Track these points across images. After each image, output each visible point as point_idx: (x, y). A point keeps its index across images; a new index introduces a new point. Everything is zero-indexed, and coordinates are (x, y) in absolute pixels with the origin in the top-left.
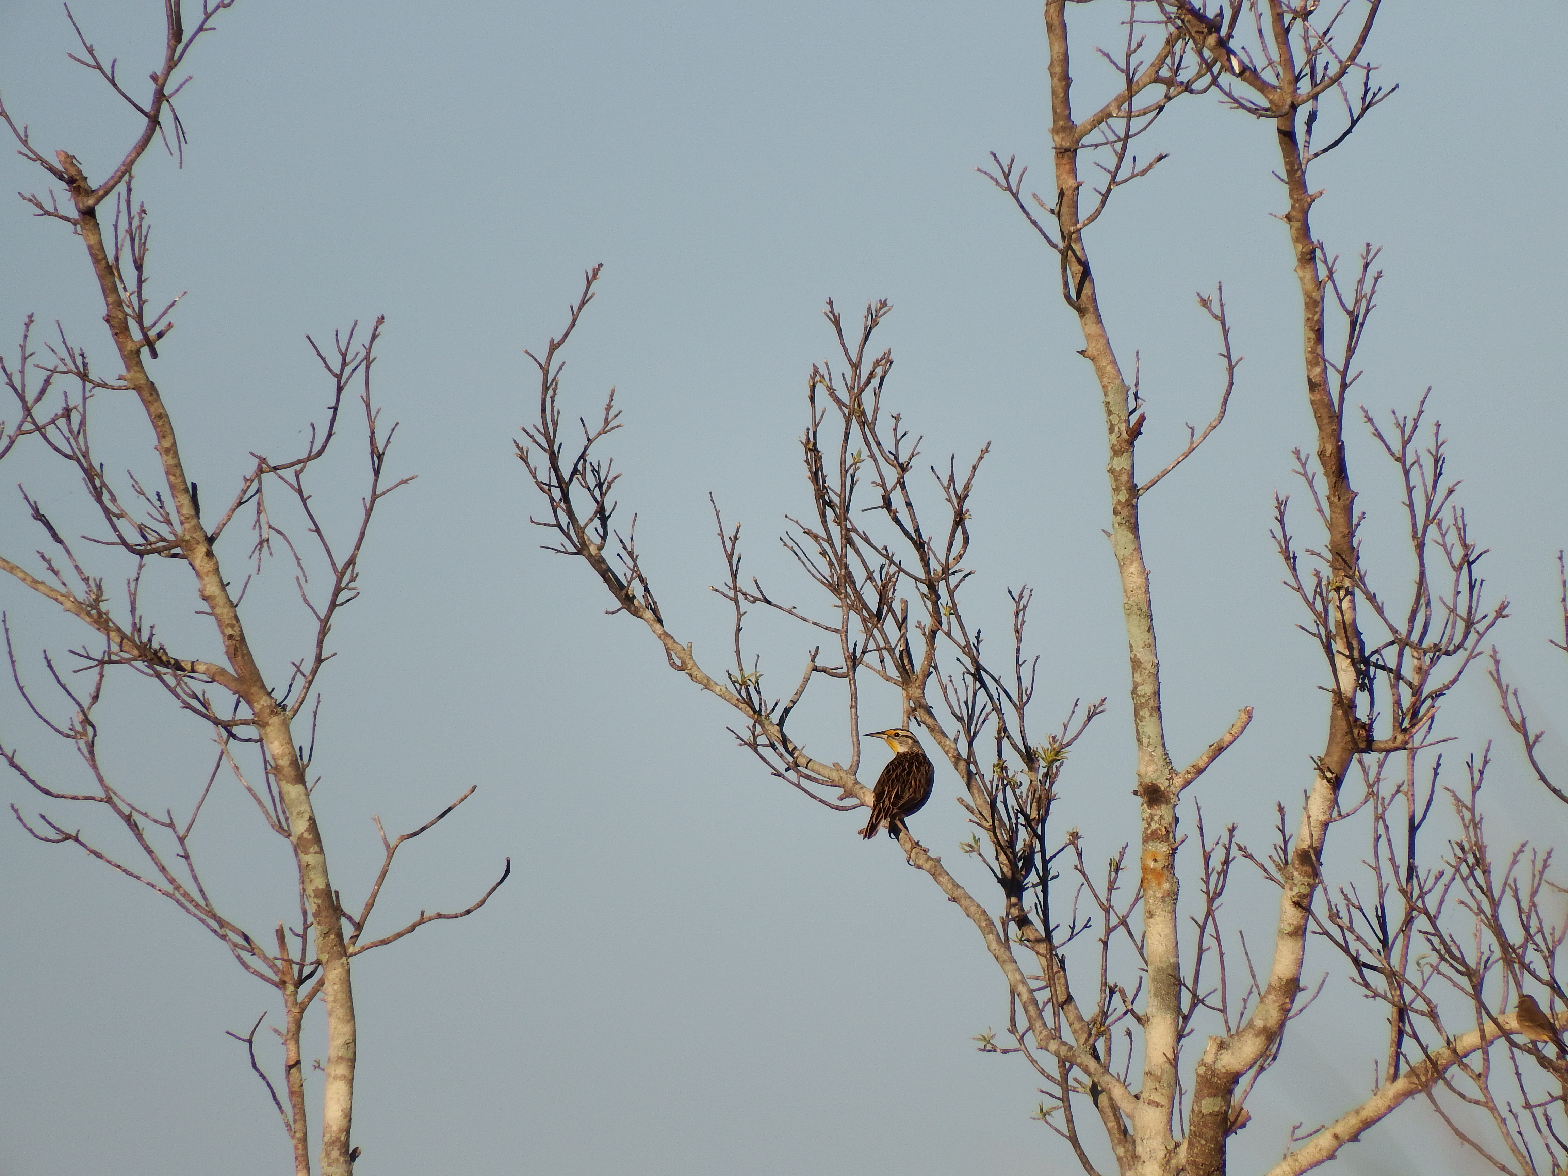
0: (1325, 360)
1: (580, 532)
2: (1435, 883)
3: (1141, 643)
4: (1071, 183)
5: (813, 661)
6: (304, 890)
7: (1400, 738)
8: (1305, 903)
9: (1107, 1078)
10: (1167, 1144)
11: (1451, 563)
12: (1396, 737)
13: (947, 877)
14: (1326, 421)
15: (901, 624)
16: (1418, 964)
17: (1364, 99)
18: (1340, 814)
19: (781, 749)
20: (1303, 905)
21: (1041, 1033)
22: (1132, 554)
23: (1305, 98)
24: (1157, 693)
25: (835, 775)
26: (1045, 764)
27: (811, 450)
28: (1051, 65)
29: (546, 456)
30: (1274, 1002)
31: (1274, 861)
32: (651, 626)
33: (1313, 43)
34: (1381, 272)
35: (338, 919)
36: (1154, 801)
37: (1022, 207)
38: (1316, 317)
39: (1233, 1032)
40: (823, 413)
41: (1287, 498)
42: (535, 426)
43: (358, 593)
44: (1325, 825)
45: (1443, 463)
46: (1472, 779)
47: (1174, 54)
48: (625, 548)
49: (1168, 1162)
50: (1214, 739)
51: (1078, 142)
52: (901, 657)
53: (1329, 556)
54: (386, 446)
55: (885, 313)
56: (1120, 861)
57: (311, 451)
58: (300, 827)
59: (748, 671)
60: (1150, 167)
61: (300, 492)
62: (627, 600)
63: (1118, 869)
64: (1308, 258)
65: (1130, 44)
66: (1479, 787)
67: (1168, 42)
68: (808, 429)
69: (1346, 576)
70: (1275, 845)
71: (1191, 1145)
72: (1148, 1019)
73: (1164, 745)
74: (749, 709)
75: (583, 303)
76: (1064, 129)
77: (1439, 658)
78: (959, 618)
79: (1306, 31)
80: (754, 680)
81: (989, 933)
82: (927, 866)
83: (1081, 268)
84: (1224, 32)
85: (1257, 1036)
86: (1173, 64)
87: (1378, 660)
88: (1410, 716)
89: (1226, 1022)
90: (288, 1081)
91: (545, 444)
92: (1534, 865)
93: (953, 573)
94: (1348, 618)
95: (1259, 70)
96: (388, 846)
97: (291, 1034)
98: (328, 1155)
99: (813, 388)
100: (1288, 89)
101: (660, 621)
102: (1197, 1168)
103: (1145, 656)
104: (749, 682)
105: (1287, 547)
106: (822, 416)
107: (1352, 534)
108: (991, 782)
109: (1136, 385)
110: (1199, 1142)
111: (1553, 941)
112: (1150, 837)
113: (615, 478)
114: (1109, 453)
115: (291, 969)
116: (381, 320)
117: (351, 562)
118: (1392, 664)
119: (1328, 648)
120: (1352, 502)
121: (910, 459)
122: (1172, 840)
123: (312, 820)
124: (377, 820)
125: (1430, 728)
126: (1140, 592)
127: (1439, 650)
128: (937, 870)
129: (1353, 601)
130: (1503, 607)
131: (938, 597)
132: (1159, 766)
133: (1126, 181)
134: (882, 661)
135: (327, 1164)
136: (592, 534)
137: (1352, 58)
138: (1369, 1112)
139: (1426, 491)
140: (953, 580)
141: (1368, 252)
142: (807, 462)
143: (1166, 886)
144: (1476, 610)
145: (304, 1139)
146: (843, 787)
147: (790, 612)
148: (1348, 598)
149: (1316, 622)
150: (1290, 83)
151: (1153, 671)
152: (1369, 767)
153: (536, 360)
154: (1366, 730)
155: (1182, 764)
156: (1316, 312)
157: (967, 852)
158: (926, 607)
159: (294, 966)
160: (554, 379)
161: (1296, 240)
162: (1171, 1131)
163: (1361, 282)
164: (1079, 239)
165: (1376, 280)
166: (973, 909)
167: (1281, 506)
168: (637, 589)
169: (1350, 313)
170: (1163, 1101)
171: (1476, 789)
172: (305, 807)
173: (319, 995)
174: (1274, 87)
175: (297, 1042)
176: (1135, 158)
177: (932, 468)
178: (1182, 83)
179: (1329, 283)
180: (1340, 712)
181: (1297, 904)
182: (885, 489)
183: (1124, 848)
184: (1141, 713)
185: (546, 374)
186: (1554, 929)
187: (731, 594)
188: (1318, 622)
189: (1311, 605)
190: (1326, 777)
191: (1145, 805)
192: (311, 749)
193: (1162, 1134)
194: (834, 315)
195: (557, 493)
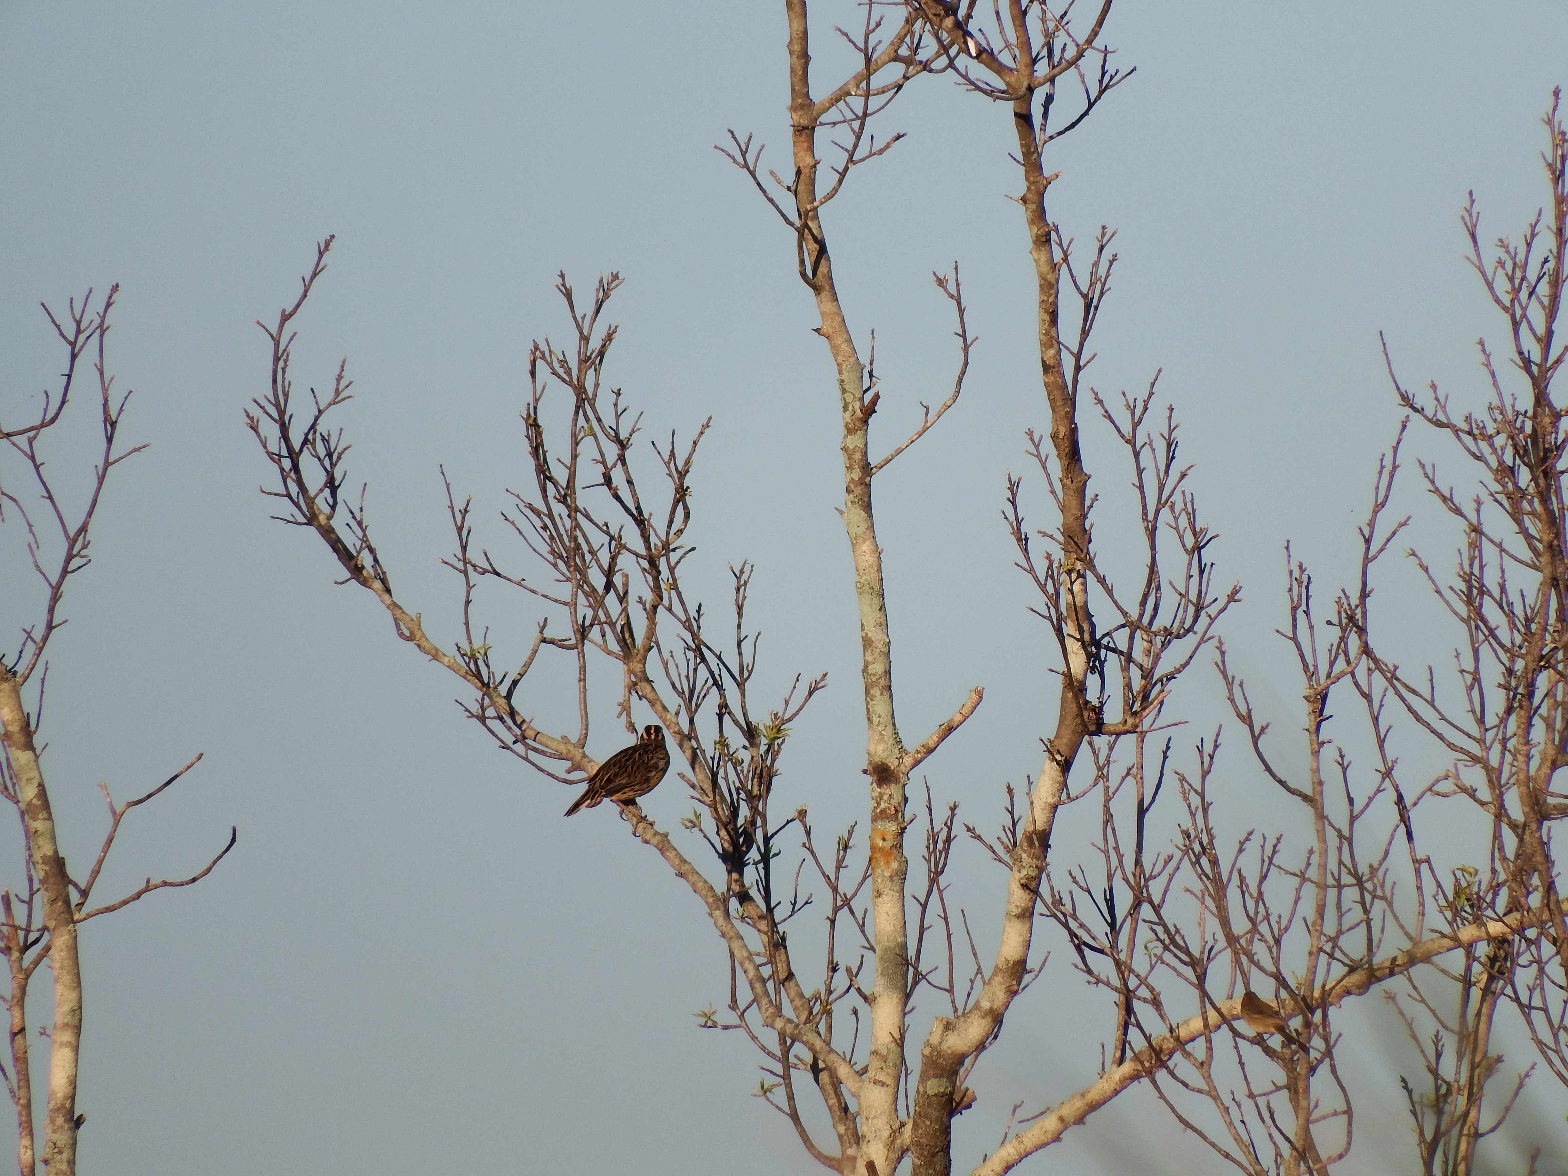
0: (1059, 343)
1: (310, 502)
2: (1164, 867)
3: (872, 622)
4: (809, 161)
5: (541, 632)
6: (30, 856)
7: (1130, 721)
8: (1033, 885)
9: (833, 1057)
10: (891, 1122)
11: (1184, 546)
12: (1126, 721)
13: (674, 852)
14: (1059, 403)
15: (623, 599)
16: (1146, 948)
17: (1101, 81)
18: (1069, 797)
19: (509, 722)
20: (1031, 887)
21: (767, 1010)
22: (865, 532)
23: (1042, 81)
24: (888, 672)
25: (562, 748)
26: (767, 742)
27: (531, 425)
28: (791, 42)
29: (277, 427)
30: (1001, 984)
31: (1002, 843)
32: (380, 596)
33: (1051, 26)
34: (1116, 255)
35: (66, 886)
36: (883, 780)
37: (759, 184)
38: (1051, 299)
39: (960, 1012)
40: (544, 388)
41: (1020, 479)
42: (266, 397)
43: (90, 560)
44: (1055, 807)
45: (1176, 447)
46: (1202, 763)
47: (913, 34)
48: (354, 518)
49: (893, 1142)
50: (945, 720)
51: (816, 120)
52: (622, 632)
53: (1061, 539)
54: (119, 414)
55: (617, 286)
56: (849, 839)
57: (44, 419)
58: (29, 793)
59: (477, 644)
60: (888, 146)
61: (33, 458)
62: (357, 571)
63: (846, 848)
64: (1044, 240)
65: (868, 24)
66: (1209, 772)
67: (907, 21)
68: (529, 404)
69: (1077, 559)
70: (1004, 827)
71: (915, 1124)
72: (875, 999)
73: (894, 724)
74: (476, 681)
75: (315, 275)
76: (802, 107)
77: (1170, 642)
78: (679, 594)
79: (1044, 12)
80: (482, 652)
81: (716, 909)
82: (655, 841)
83: (818, 247)
84: (962, 13)
85: (983, 1018)
86: (912, 43)
87: (1109, 642)
88: (1140, 698)
89: (953, 1002)
90: (13, 1047)
91: (275, 414)
92: (1263, 851)
93: (674, 550)
94: (1079, 601)
95: (996, 52)
96: (114, 812)
97: (15, 1000)
98: (53, 1121)
99: (534, 363)
100: (1025, 72)
101: (388, 591)
102: (922, 1149)
103: (876, 636)
104: (478, 655)
105: (1019, 529)
106: (543, 391)
107: (1085, 517)
108: (713, 759)
109: (871, 364)
110: (924, 1122)
111: (1279, 929)
112: (879, 816)
113: (345, 449)
114: (843, 431)
115: (17, 935)
116: (116, 288)
117: (83, 529)
118: (1123, 647)
119: (1059, 631)
120: (1085, 484)
121: (631, 435)
122: (901, 820)
123: (41, 786)
124: (104, 787)
125: (1159, 711)
126: (872, 570)
127: (1171, 634)
128: (664, 845)
129: (1084, 584)
130: (1235, 592)
131: (659, 573)
132: (889, 745)
133: (863, 160)
134: (604, 636)
135: (51, 1131)
136: (322, 504)
137: (1089, 41)
138: (1094, 1095)
139: (1158, 475)
140: (674, 557)
141: (1103, 235)
142: (527, 437)
143: (895, 865)
144: (1206, 594)
145: (28, 1105)
146: (571, 760)
147: (519, 584)
148: (1080, 580)
149: (1047, 605)
150: (1026, 66)
151: (885, 650)
152: (1099, 749)
153: (267, 331)
154: (1096, 714)
155: (912, 743)
156: (1051, 295)
157: (687, 828)
158: (647, 581)
159: (19, 932)
160: (285, 350)
161: (1032, 222)
162: (896, 1110)
163: (1096, 264)
164: (816, 217)
165: (1111, 263)
166: (700, 885)
167: (1013, 487)
168: (366, 559)
169: (1085, 296)
170: (889, 1080)
171: (1205, 774)
172: (34, 774)
173: (45, 961)
174: (1011, 70)
175: (22, 1007)
176: (872, 137)
177: (653, 442)
178: (921, 62)
179: (1064, 265)
180: (1070, 695)
181: (1025, 886)
182: (605, 467)
183: (853, 827)
184: (872, 692)
185: (277, 345)
186: (1280, 917)
187: (461, 565)
188: (1050, 605)
189: (1043, 587)
190: (1056, 760)
191: (875, 784)
192: (39, 715)
193: (887, 1114)
194: (566, 288)
195: (287, 464)
